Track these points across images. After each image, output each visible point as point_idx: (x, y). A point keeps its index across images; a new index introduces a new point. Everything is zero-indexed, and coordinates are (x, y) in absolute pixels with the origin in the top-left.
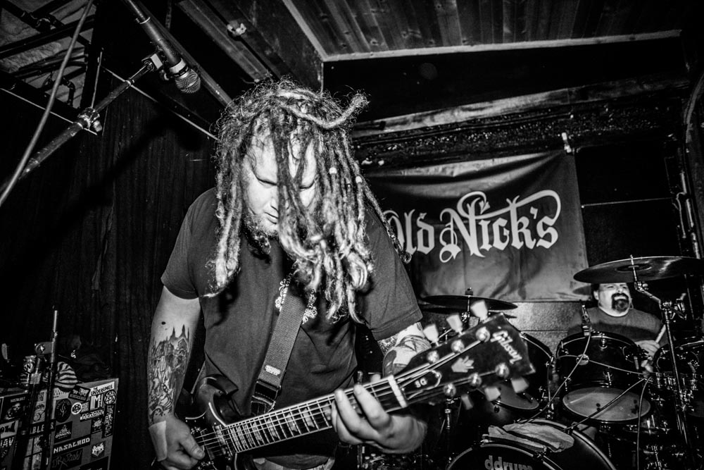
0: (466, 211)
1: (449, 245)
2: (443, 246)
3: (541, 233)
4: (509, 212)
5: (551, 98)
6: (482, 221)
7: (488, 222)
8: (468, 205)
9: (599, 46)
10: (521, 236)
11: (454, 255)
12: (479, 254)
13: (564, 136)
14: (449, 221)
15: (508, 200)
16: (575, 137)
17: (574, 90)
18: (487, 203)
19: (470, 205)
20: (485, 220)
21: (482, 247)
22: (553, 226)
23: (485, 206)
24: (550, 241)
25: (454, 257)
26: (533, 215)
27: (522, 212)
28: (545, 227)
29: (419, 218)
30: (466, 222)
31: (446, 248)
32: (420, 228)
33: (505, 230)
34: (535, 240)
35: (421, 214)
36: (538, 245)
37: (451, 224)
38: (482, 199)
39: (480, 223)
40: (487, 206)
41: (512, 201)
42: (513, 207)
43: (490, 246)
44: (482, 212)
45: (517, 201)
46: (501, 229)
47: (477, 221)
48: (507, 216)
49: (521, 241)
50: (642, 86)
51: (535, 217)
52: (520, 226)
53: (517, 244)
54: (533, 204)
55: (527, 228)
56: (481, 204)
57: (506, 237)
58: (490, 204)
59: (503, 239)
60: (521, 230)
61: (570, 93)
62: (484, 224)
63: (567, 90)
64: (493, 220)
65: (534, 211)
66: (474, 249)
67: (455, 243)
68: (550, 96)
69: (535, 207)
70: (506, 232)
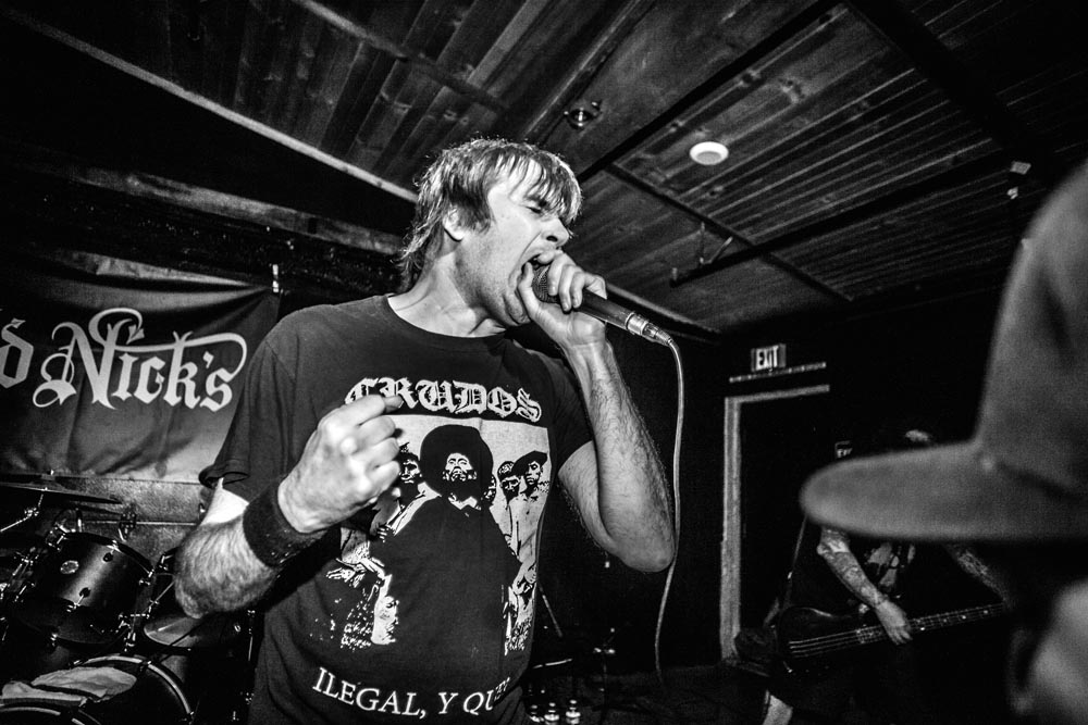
0: (104, 334)
1: (56, 382)
2: (45, 381)
3: (211, 388)
4: (171, 352)
5: (273, 214)
6: (126, 355)
7: (135, 359)
8: (109, 326)
9: (344, 175)
10: (181, 389)
11: (62, 398)
12: (106, 403)
13: (275, 269)
14: (68, 344)
15: (175, 334)
16: (289, 275)
17: (303, 216)
18: (142, 331)
19: (113, 327)
20: (130, 353)
21: (114, 394)
22: (230, 384)
23: (136, 333)
24: (220, 403)
25: (61, 401)
26: (206, 363)
27: (191, 355)
28: (218, 381)
29: (8, 326)
30: (97, 350)
31: (50, 384)
32: (7, 343)
33: (159, 375)
34: (199, 398)
35: (15, 320)
36: (201, 405)
37: (70, 348)
38: (134, 320)
39: (121, 358)
40: (141, 335)
41: (180, 337)
42: (179, 346)
43: (129, 395)
44: (129, 341)
45: (188, 339)
46: (153, 372)
47: (118, 354)
48: (167, 357)
49: (178, 395)
50: (373, 242)
51: (208, 366)
52: (184, 374)
53: (172, 398)
54: (209, 348)
55: (192, 379)
56: (132, 329)
57: (158, 385)
58: (145, 333)
59: (152, 387)
60: (183, 380)
61: (297, 218)
62: (128, 361)
63: (294, 212)
64: (143, 357)
65: (208, 358)
66: (100, 395)
67: (68, 380)
68: (273, 210)
69: (211, 353)
70: (160, 379)
